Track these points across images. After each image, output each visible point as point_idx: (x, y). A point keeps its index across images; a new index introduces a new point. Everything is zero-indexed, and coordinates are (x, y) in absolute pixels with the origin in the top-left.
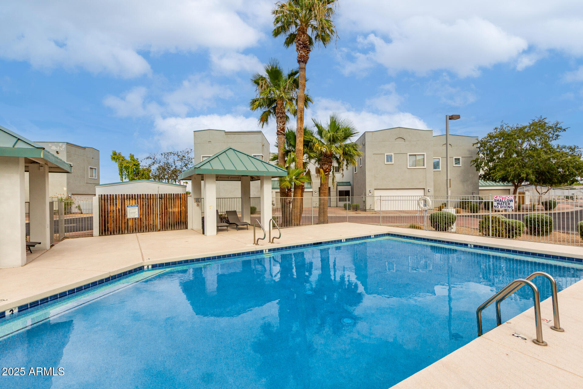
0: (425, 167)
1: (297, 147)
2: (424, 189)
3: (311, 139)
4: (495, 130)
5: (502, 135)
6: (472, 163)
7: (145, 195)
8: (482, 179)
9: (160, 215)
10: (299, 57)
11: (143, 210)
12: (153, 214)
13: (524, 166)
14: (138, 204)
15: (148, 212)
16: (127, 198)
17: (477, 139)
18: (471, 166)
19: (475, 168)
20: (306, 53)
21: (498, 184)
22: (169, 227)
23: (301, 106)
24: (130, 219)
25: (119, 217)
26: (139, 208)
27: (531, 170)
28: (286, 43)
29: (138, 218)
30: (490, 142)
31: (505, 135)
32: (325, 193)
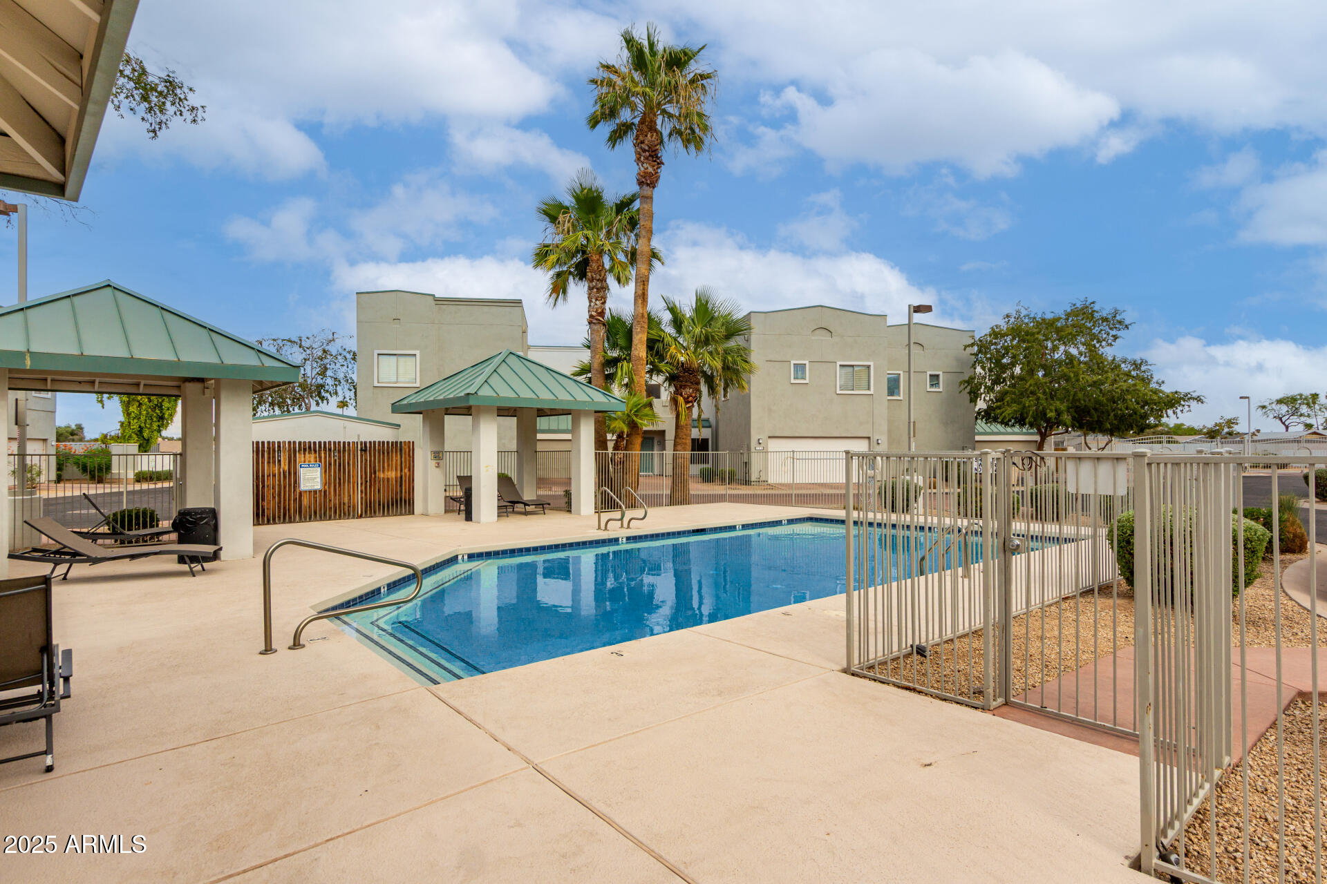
0: (871, 392)
1: (634, 352)
2: (869, 438)
3: (661, 337)
4: (1007, 320)
5: (1015, 331)
6: (962, 387)
7: (335, 443)
8: (982, 419)
9: (361, 484)
10: (642, 174)
11: (330, 475)
12: (349, 482)
13: (1052, 396)
14: (320, 461)
15: (340, 479)
16: (300, 450)
17: (973, 337)
18: (960, 392)
19: (968, 397)
20: (655, 168)
21: (1009, 430)
22: (379, 509)
23: (644, 271)
24: (306, 491)
25: (285, 487)
26: (323, 471)
27: (1065, 404)
28: (610, 139)
29: (320, 491)
30: (995, 344)
31: (1020, 332)
32: (685, 444)
